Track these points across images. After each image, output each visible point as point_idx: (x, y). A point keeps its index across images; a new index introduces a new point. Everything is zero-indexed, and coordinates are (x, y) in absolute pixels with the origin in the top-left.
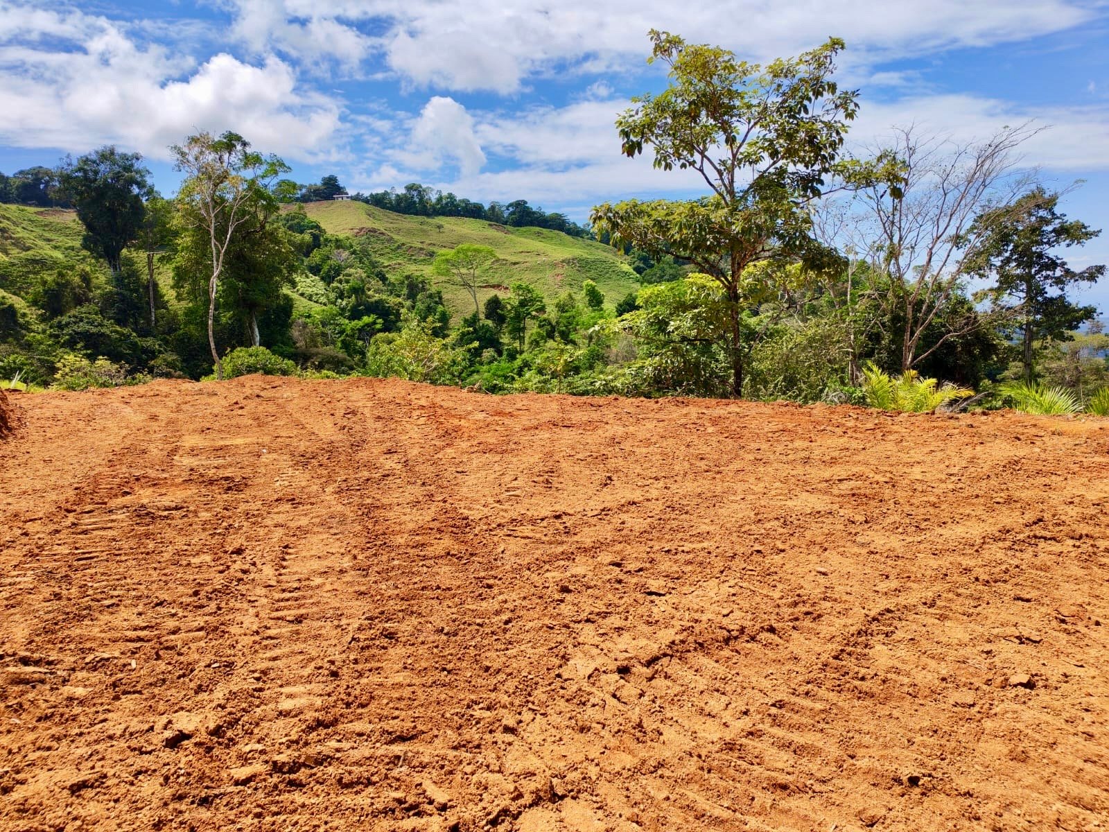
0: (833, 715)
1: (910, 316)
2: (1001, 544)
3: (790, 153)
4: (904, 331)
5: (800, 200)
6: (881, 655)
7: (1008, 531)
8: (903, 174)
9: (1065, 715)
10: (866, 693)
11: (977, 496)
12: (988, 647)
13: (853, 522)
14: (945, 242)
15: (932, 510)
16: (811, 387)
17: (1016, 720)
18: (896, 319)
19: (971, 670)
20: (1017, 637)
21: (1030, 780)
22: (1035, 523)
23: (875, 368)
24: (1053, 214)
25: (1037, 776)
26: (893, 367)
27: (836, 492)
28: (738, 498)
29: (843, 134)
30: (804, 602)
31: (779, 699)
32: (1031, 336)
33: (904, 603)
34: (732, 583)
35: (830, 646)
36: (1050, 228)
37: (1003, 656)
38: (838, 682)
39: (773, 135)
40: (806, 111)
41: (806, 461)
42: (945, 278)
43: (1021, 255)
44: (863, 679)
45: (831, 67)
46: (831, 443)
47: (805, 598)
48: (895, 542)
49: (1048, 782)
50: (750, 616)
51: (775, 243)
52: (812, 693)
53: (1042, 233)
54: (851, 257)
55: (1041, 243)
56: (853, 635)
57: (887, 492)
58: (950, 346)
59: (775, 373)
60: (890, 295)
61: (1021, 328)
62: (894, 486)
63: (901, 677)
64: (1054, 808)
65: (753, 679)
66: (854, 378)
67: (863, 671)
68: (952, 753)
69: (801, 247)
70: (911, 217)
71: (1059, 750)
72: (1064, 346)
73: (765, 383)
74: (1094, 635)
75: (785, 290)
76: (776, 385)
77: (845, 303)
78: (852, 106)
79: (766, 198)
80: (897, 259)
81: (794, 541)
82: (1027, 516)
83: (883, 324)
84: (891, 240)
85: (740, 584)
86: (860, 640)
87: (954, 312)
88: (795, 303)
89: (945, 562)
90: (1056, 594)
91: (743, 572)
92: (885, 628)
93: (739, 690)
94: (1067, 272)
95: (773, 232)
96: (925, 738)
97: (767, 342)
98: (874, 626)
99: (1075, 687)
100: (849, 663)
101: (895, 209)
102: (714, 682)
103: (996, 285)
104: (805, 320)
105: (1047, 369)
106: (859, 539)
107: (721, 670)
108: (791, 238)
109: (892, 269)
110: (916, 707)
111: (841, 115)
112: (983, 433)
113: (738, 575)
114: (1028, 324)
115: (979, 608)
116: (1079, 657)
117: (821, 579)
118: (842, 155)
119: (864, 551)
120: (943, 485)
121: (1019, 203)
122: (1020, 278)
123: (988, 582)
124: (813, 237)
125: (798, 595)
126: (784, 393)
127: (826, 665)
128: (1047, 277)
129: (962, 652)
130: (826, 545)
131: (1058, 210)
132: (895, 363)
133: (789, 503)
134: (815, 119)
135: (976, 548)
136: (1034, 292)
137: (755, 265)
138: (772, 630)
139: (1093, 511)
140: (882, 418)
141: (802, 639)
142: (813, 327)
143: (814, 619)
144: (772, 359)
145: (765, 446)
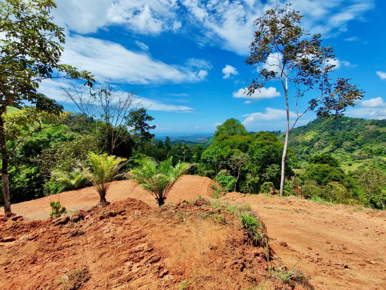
1: (113, 135)
4: (112, 139)
18: (109, 136)
32: (142, 140)
36: (145, 117)
43: (139, 123)
53: (144, 118)
55: (143, 120)
58: (124, 143)
59: (71, 152)
60: (107, 129)
61: (140, 139)
72: (149, 142)
80: (108, 119)
83: (105, 137)
84: (106, 114)
87: (124, 134)
94: (149, 126)
97: (69, 142)
103: (135, 129)
109: (107, 122)
114: (142, 138)
121: (138, 110)
122: (139, 127)
126: (75, 158)
128: (145, 128)
131: (146, 113)
132: (109, 148)
136: (143, 130)
142: (84, 138)
144: (71, 147)
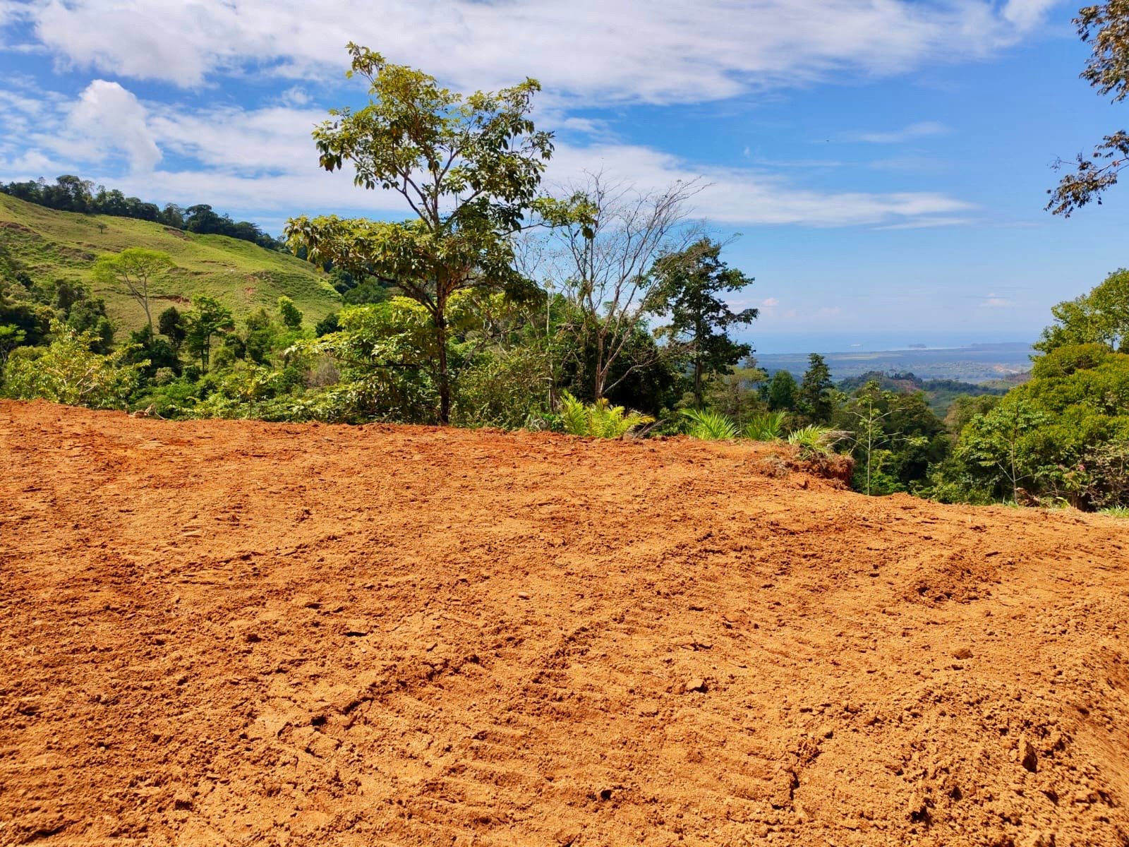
0: (533, 740)
1: (601, 348)
2: (678, 559)
3: (492, 186)
4: (597, 363)
5: (501, 232)
6: (577, 673)
7: (684, 547)
8: (594, 216)
9: (732, 714)
10: (563, 713)
11: (658, 515)
12: (668, 656)
13: (552, 545)
14: (630, 281)
15: (621, 530)
16: (515, 413)
17: (693, 723)
18: (589, 350)
19: (655, 679)
20: (692, 645)
21: (705, 779)
22: (705, 538)
23: (571, 397)
24: (717, 262)
25: (711, 774)
26: (587, 396)
27: (537, 516)
28: (445, 527)
29: (540, 173)
30: (506, 628)
31: (481, 730)
32: (701, 370)
33: (597, 621)
34: (436, 615)
35: (530, 670)
36: (714, 274)
37: (681, 663)
38: (538, 706)
39: (474, 166)
40: (506, 147)
41: (510, 487)
42: (631, 314)
43: (692, 297)
44: (561, 699)
45: (528, 106)
46: (532, 469)
47: (508, 624)
48: (590, 563)
49: (720, 778)
50: (454, 648)
51: (479, 272)
52: (514, 720)
53: (708, 279)
54: (549, 290)
55: (707, 287)
56: (551, 657)
57: (583, 514)
58: (635, 377)
59: (481, 400)
60: (584, 328)
61: (692, 362)
62: (588, 508)
63: (594, 694)
64: (725, 802)
65: (456, 714)
66: (553, 405)
67: (560, 691)
68: (639, 763)
69: (504, 278)
70: (601, 257)
71: (728, 747)
72: (726, 378)
73: (472, 409)
74: (753, 637)
75: (489, 319)
76: (482, 412)
77: (544, 333)
78: (547, 147)
79: (470, 227)
80: (589, 295)
81: (498, 567)
82: (698, 532)
83: (578, 355)
84: (584, 277)
85: (445, 616)
86: (558, 660)
87: (638, 346)
88: (499, 332)
89: (631, 578)
90: (723, 602)
91: (448, 602)
92: (580, 647)
93: (442, 726)
94: (728, 313)
95: (477, 262)
96: (616, 750)
97: (473, 369)
98: (571, 646)
99: (740, 686)
100: (548, 685)
101: (587, 248)
102: (417, 721)
103: (672, 323)
104: (508, 349)
105: (713, 399)
106: (557, 561)
107: (424, 707)
108: (493, 269)
109: (586, 304)
110: (607, 722)
111: (538, 154)
112: (663, 457)
113: (443, 606)
114: (698, 358)
115: (661, 620)
116: (742, 659)
117: (523, 603)
118: (540, 192)
119: (562, 573)
120: (630, 506)
121: (690, 250)
122: (691, 317)
123: (668, 595)
124: (514, 268)
125: (501, 622)
126: (490, 420)
127: (526, 690)
128: (712, 318)
129: (647, 663)
130: (527, 569)
131: (721, 259)
132: (589, 392)
133: (495, 530)
134: (513, 155)
135: (658, 563)
136: (703, 330)
137: (460, 293)
138: (475, 660)
139: (750, 525)
140: (578, 444)
141: (504, 666)
142: (515, 356)
143: (516, 644)
144: (478, 386)
145: (471, 473)
